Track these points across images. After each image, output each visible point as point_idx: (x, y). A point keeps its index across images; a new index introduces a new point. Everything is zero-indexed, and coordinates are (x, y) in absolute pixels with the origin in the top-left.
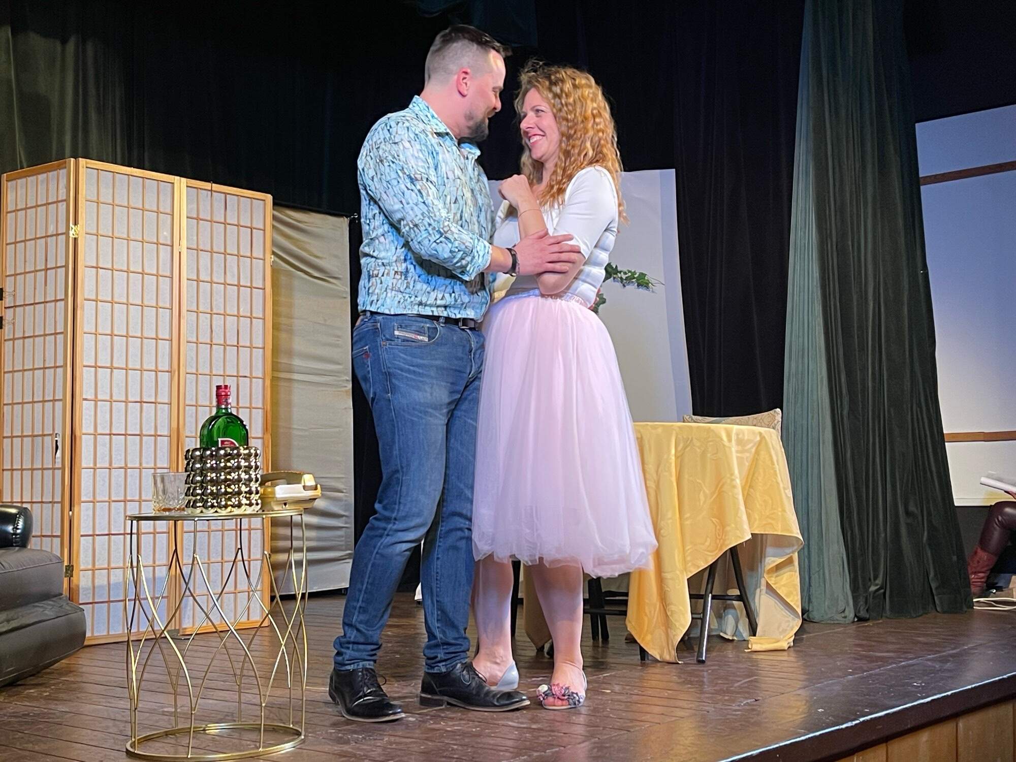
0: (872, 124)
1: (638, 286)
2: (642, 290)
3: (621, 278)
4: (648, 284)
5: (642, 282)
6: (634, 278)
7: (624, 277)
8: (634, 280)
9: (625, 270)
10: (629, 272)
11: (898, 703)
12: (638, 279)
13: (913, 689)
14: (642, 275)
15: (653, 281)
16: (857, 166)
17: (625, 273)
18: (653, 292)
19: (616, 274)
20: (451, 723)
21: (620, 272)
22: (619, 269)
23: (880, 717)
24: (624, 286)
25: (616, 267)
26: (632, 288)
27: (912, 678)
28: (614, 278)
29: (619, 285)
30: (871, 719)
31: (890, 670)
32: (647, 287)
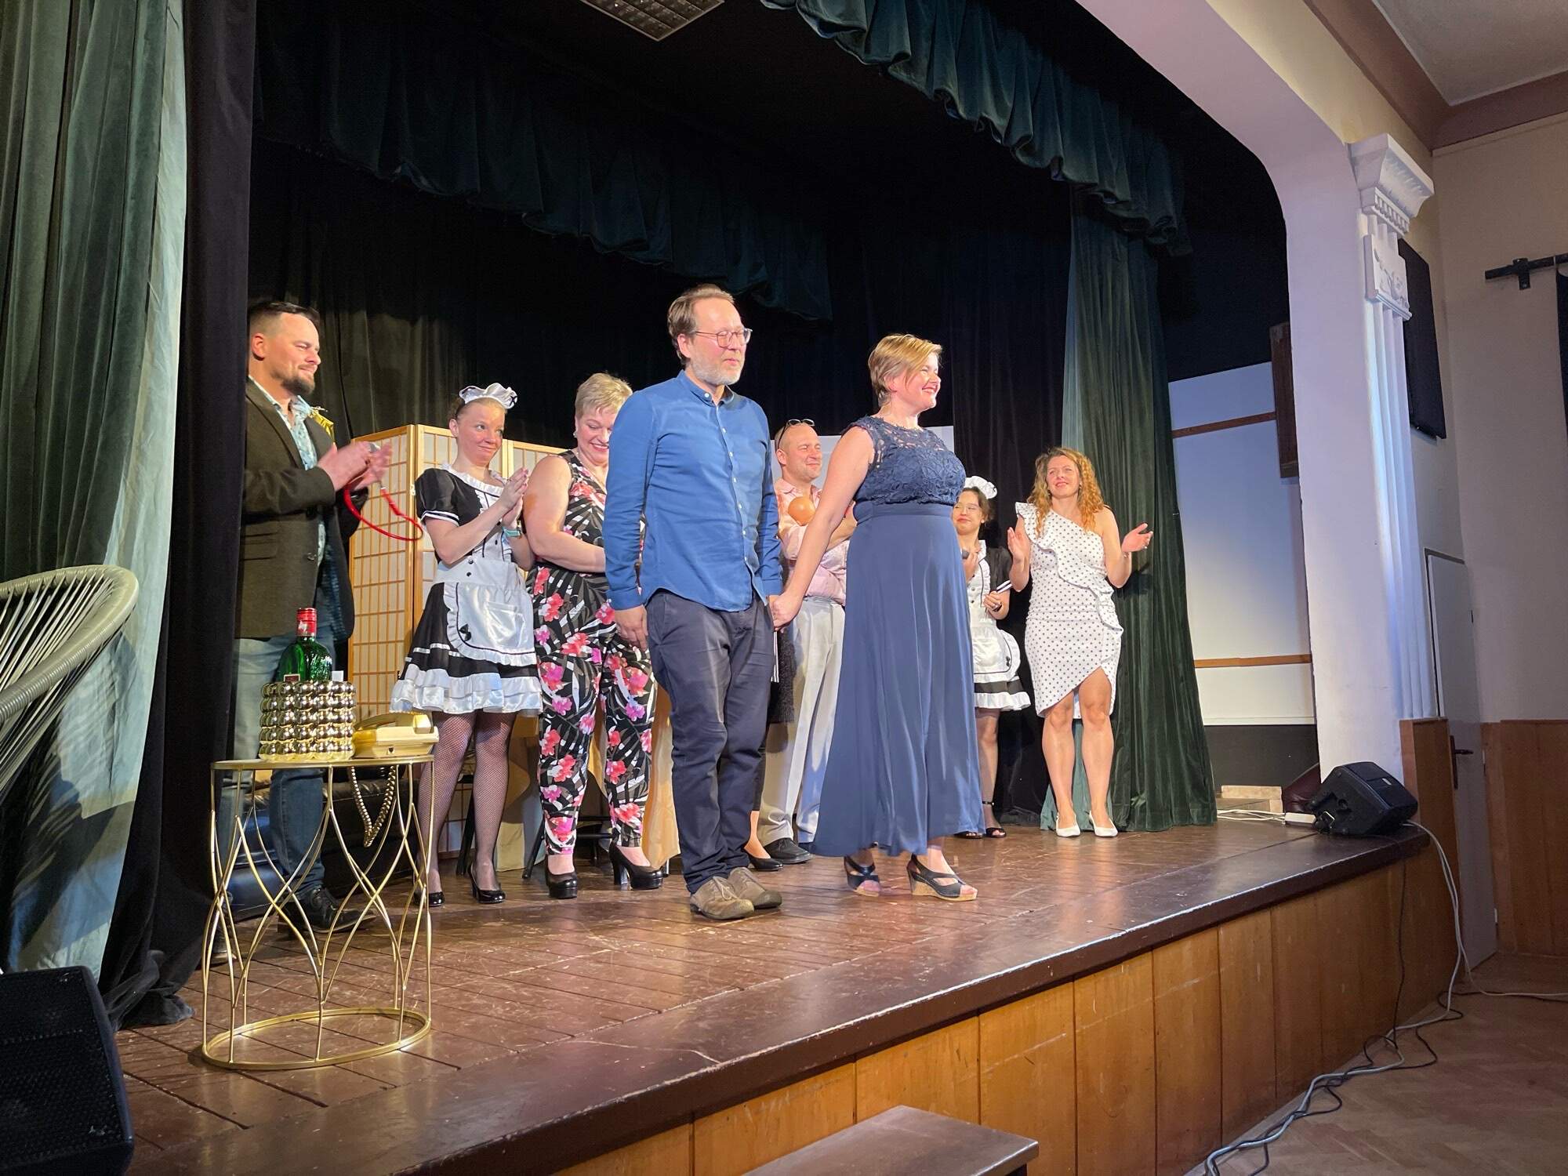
11: (1163, 913)
13: (1176, 899)
20: (746, 936)
23: (1145, 928)
27: (1175, 889)
30: (1137, 930)
31: (1157, 880)
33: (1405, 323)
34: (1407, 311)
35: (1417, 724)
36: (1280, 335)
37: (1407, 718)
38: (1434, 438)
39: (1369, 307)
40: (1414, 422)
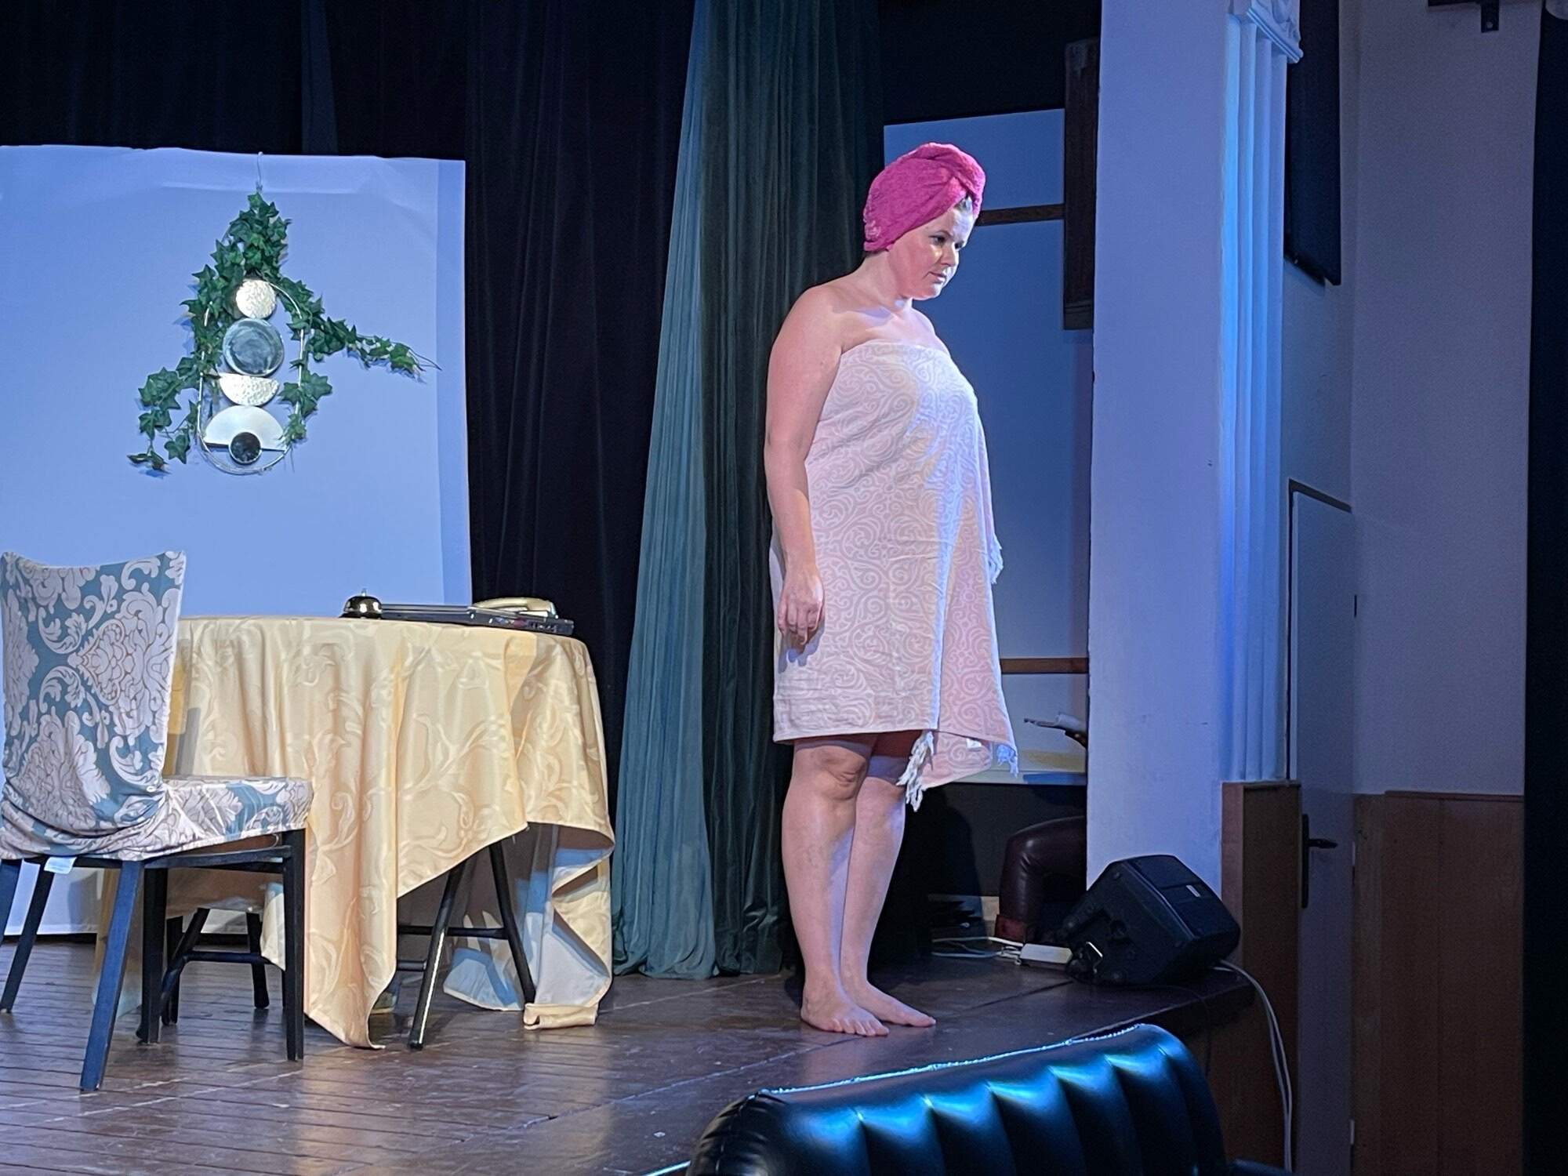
0: (811, 120)
1: (393, 367)
2: (399, 377)
3: (362, 351)
4: (411, 365)
5: (401, 362)
6: (386, 352)
7: (368, 349)
8: (386, 357)
9: (370, 335)
10: (378, 340)
12: (393, 355)
14: (402, 349)
15: (421, 362)
16: (783, 189)
17: (370, 343)
18: (420, 380)
19: (353, 342)
21: (361, 340)
22: (359, 333)
24: (367, 365)
25: (354, 328)
26: (381, 371)
28: (349, 349)
29: (357, 362)
32: (410, 372)
33: (1291, 67)
34: (1296, 45)
35: (1249, 790)
36: (1082, 62)
37: (1235, 779)
38: (1322, 283)
39: (1233, 29)
40: (1289, 251)
